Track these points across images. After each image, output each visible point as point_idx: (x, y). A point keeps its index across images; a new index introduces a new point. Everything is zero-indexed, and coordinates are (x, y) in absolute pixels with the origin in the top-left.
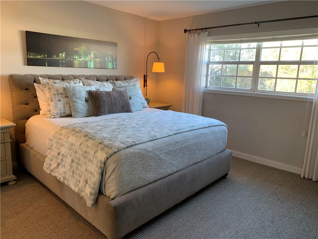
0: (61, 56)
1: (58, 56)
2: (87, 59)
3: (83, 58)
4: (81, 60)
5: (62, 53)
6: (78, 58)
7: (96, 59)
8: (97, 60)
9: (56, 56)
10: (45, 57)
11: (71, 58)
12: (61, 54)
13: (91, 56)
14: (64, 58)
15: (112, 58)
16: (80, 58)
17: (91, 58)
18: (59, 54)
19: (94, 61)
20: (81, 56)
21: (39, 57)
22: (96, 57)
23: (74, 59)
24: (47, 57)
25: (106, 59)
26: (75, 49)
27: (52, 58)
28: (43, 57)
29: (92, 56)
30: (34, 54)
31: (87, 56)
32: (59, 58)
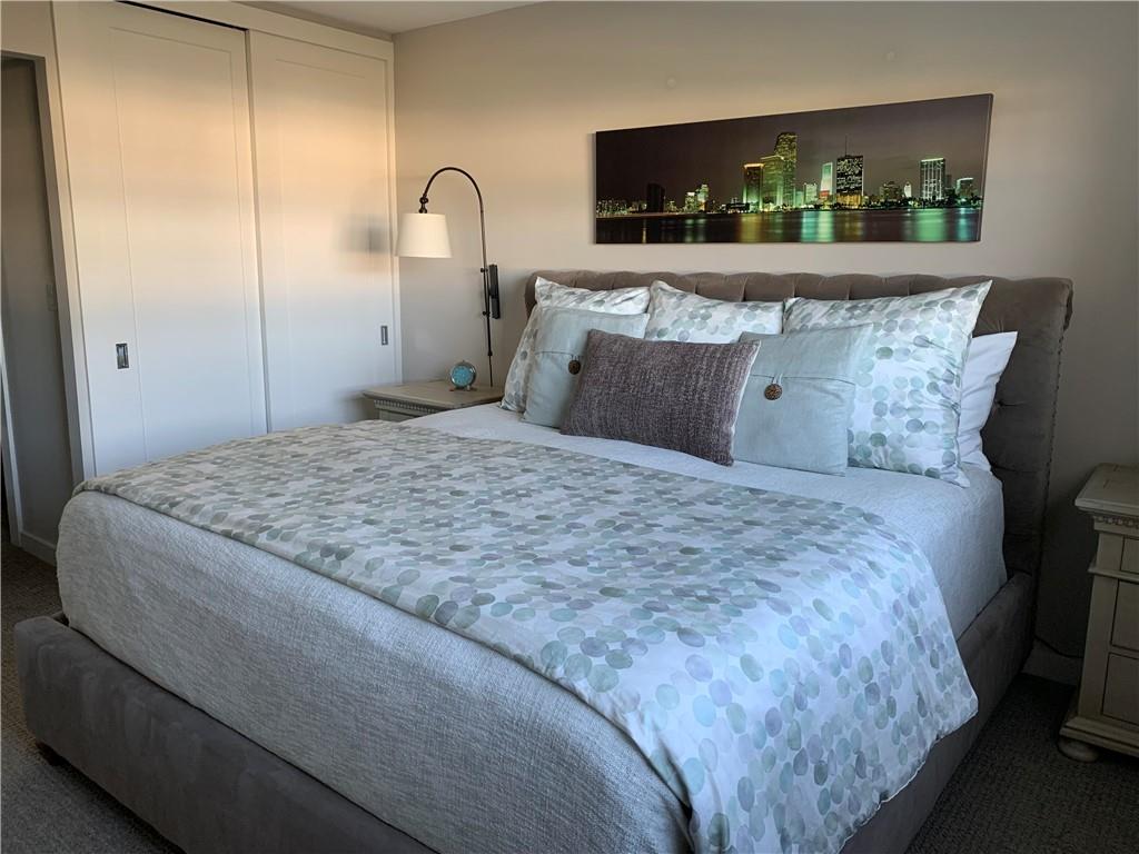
0: (692, 200)
1: (680, 204)
2: (799, 202)
3: (780, 202)
4: (772, 207)
5: (696, 188)
6: (758, 204)
7: (848, 199)
8: (852, 201)
9: (675, 204)
10: (641, 211)
11: (728, 207)
12: (693, 194)
13: (819, 187)
14: (703, 208)
15: (947, 180)
16: (767, 201)
17: (818, 196)
18: (685, 196)
19: (837, 207)
20: (772, 194)
21: (625, 213)
22: (845, 185)
23: (741, 209)
24: (647, 211)
25: (908, 194)
26: (746, 166)
27: (662, 211)
28: (633, 212)
29: (827, 184)
30: (613, 205)
31: (801, 188)
32: (685, 208)
